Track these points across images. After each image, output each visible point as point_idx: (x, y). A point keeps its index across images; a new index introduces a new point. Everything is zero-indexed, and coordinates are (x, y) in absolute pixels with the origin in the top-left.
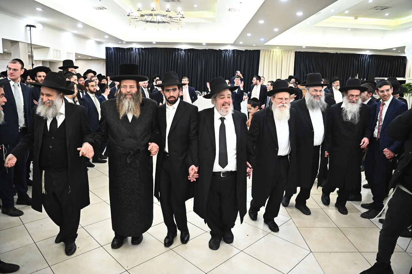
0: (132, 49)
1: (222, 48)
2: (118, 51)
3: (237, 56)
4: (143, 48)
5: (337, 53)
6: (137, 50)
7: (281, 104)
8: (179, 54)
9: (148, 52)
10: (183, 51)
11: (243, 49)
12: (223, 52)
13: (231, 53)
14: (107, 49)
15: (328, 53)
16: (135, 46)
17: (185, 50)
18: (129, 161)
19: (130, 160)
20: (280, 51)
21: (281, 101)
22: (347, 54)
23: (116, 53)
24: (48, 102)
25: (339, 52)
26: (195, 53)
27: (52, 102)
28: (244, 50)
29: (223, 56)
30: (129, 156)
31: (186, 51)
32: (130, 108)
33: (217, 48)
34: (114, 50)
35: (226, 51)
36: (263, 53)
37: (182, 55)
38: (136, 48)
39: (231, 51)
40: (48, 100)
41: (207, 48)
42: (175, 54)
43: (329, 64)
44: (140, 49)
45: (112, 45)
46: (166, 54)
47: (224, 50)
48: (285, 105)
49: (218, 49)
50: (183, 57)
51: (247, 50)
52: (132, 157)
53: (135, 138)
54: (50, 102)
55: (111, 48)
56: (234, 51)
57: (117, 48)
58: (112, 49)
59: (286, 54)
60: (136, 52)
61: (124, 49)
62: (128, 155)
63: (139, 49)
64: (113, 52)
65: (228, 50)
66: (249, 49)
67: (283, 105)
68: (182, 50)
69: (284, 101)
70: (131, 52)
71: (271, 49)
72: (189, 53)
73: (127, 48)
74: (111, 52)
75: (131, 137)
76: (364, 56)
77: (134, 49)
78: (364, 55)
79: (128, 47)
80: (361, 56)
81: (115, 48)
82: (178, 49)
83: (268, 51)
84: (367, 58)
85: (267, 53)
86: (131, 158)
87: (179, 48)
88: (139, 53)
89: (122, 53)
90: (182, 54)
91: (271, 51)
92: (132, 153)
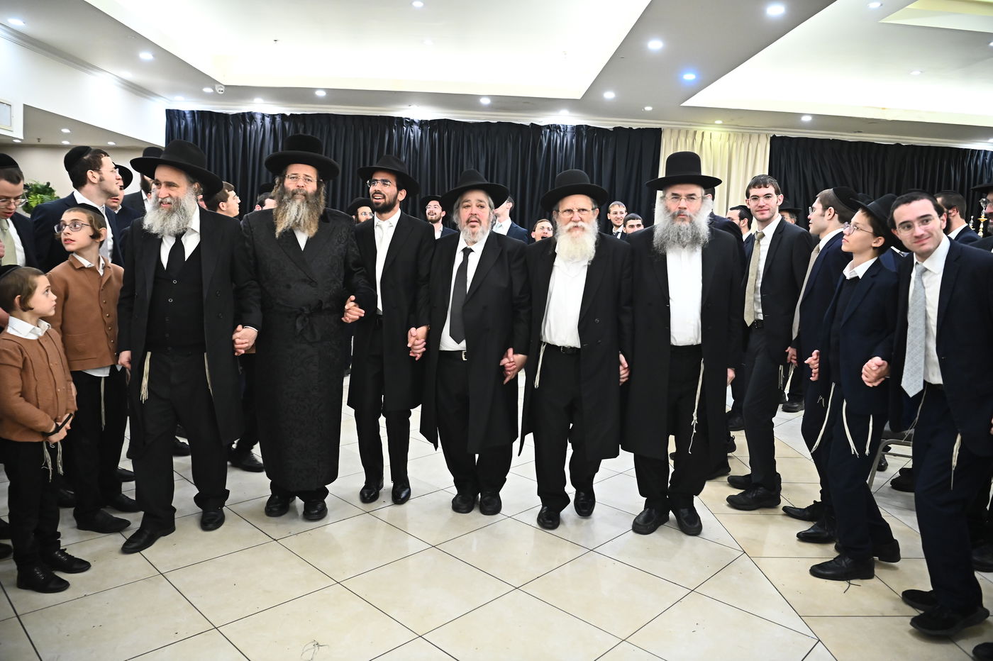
0: (251, 116)
1: (543, 120)
2: (207, 123)
3: (590, 146)
4: (288, 114)
5: (898, 145)
6: (267, 120)
7: (571, 224)
8: (403, 136)
9: (303, 126)
10: (416, 128)
11: (608, 124)
12: (546, 132)
13: (569, 136)
14: (172, 115)
15: (871, 144)
16: (261, 107)
17: (422, 124)
18: (299, 326)
19: (303, 325)
20: (725, 135)
21: (570, 216)
22: (929, 147)
23: (199, 127)
24: (168, 200)
25: (906, 140)
26: (453, 133)
27: (178, 201)
28: (610, 127)
29: (545, 144)
30: (300, 318)
31: (425, 128)
32: (299, 218)
33: (525, 119)
34: (194, 120)
35: (554, 128)
36: (670, 140)
37: (412, 138)
38: (263, 116)
39: (569, 130)
40: (170, 196)
41: (494, 118)
42: (391, 135)
43: (876, 178)
44: (278, 119)
45: (187, 104)
46: (361, 135)
47: (548, 127)
48: (580, 224)
49: (527, 123)
50: (417, 145)
51: (620, 128)
52: (307, 319)
53: (311, 282)
54: (172, 201)
55: (184, 112)
56: (578, 129)
57: (202, 113)
58: (188, 115)
59: (743, 145)
60: (263, 125)
61: (226, 116)
62: (297, 316)
63: (273, 117)
64: (190, 125)
65: (558, 127)
66: (626, 124)
67: (575, 224)
68: (412, 123)
69: (577, 215)
70: (249, 128)
71: (695, 128)
72: (436, 134)
73: (236, 115)
74: (182, 127)
75: (304, 281)
76: (978, 155)
77: (259, 117)
78: (979, 151)
79: (241, 112)
80: (972, 156)
81: (198, 111)
82: (400, 120)
83: (687, 132)
84: (987, 161)
85: (683, 139)
86: (304, 320)
87: (404, 117)
88: (274, 130)
89: (218, 130)
90: (411, 134)
91: (695, 132)
92: (307, 311)
